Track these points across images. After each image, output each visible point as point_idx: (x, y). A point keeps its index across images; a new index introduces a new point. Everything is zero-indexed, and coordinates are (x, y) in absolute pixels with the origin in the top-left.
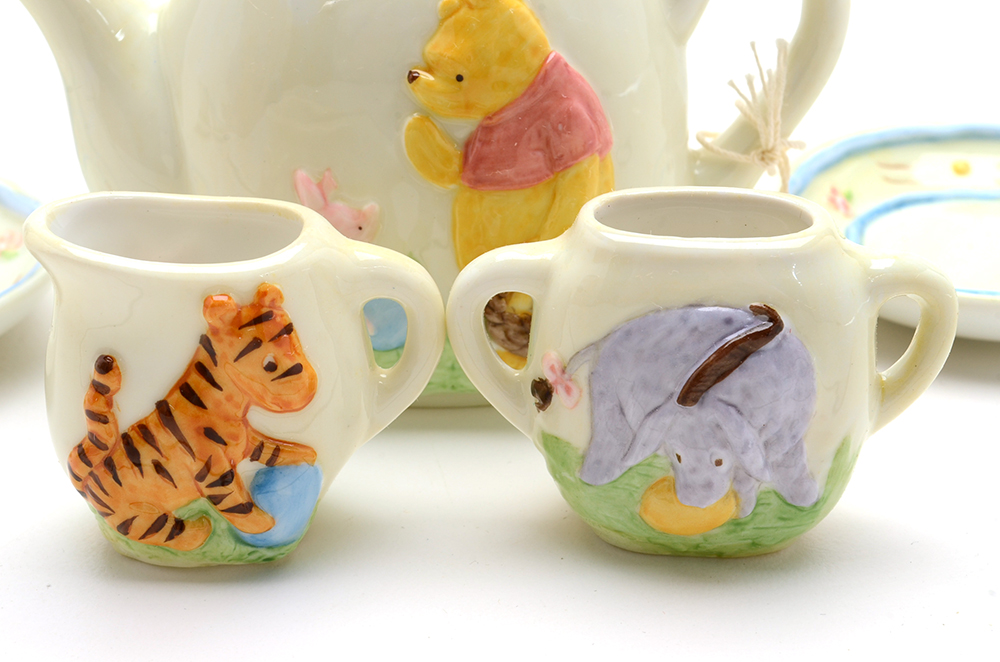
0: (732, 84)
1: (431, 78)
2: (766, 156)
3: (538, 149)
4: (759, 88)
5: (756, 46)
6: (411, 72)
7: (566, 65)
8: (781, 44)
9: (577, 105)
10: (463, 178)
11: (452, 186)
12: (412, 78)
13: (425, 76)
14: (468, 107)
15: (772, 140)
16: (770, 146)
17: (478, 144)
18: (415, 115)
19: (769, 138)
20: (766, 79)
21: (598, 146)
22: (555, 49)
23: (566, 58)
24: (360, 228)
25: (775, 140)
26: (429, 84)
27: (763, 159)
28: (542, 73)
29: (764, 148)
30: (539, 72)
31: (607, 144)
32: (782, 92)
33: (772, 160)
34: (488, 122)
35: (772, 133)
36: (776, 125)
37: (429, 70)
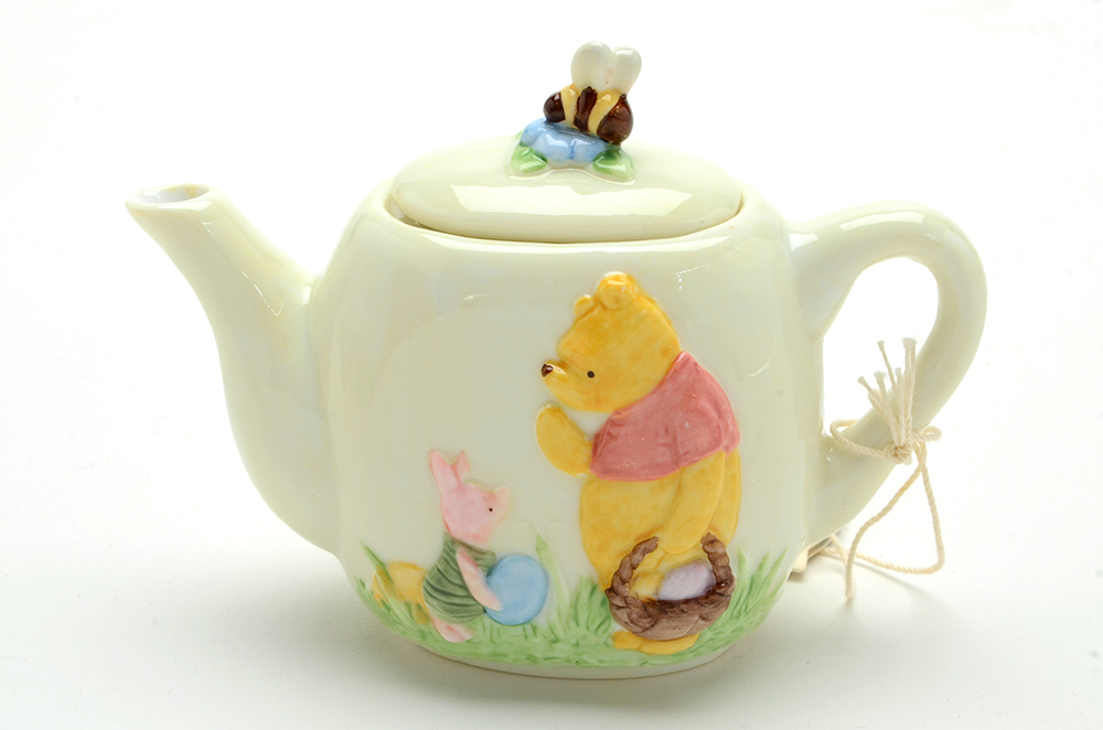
0: (862, 381)
1: (562, 372)
2: (898, 453)
3: (664, 445)
4: (888, 385)
5: (885, 346)
6: (545, 366)
7: (696, 364)
8: (909, 344)
9: (704, 404)
10: (591, 468)
11: (581, 475)
12: (546, 371)
13: (557, 370)
14: (598, 402)
15: (904, 437)
16: (902, 444)
17: (605, 437)
18: (548, 406)
19: (902, 435)
20: (896, 379)
21: (725, 442)
22: (686, 349)
23: (696, 358)
24: (491, 510)
25: (907, 437)
26: (561, 378)
27: (896, 455)
28: (671, 372)
29: (897, 444)
30: (668, 372)
31: (734, 439)
32: (912, 391)
33: (905, 456)
34: (618, 416)
35: (904, 431)
36: (907, 423)
37: (562, 365)
